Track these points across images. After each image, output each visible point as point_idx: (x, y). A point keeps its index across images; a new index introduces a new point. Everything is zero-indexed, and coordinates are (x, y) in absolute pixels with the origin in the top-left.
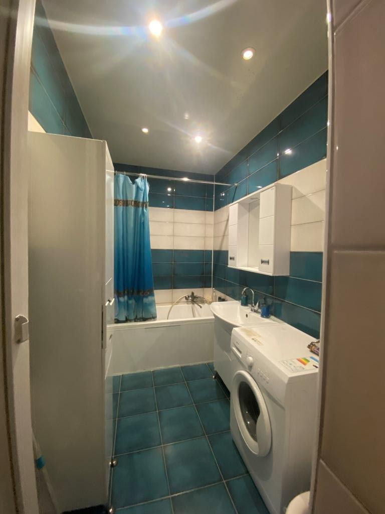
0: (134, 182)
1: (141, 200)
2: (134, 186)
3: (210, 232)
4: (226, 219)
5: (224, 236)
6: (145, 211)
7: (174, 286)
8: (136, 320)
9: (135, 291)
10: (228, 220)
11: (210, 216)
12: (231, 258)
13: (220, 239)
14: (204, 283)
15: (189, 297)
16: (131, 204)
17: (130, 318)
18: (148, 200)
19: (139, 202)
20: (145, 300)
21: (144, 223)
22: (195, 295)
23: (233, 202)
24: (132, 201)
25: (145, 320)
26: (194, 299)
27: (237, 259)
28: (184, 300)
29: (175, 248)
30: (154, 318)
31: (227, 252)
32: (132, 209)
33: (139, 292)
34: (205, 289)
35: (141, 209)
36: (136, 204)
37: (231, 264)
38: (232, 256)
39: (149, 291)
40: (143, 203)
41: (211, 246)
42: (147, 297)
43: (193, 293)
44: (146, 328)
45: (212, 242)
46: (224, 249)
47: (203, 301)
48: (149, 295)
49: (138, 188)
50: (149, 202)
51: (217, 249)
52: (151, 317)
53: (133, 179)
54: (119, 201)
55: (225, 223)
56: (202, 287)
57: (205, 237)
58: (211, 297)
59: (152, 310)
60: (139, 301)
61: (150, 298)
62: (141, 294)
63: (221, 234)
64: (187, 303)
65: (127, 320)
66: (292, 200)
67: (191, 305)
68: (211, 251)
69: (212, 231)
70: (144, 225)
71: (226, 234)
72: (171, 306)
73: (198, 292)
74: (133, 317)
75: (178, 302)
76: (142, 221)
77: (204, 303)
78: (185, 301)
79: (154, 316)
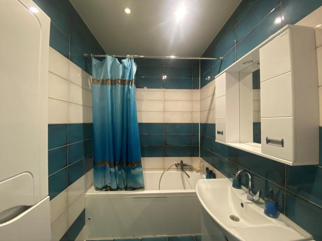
0: (121, 62)
1: (127, 78)
2: (121, 66)
3: (197, 107)
4: (212, 93)
5: (210, 110)
6: (130, 87)
7: (165, 154)
8: (126, 189)
9: (125, 162)
10: (214, 94)
11: (196, 93)
12: (218, 133)
13: (206, 113)
14: (192, 152)
15: (178, 164)
16: (118, 82)
17: (120, 187)
18: (134, 78)
19: (125, 80)
20: (133, 172)
21: (129, 99)
22: (184, 163)
23: (219, 73)
24: (119, 79)
25: (134, 189)
26: (182, 167)
27: (226, 133)
28: (174, 166)
29: (166, 122)
30: (142, 188)
31: (214, 125)
32: (119, 87)
33: (127, 163)
34: (193, 158)
35: (127, 86)
36: (123, 82)
37: (219, 139)
38: (220, 130)
39: (135, 163)
40: (129, 81)
41: (197, 119)
42: (134, 169)
43: (182, 162)
44: (134, 198)
45: (199, 116)
46: (210, 122)
47: (191, 169)
48: (137, 167)
49: (124, 68)
50: (135, 80)
51: (204, 122)
52: (139, 187)
53: (120, 60)
54: (107, 80)
55: (211, 98)
56: (190, 156)
57: (192, 112)
58: (199, 166)
59: (140, 181)
60: (128, 171)
61: (138, 170)
62: (129, 165)
63: (208, 109)
64: (177, 169)
65: (118, 189)
66: (316, 48)
67: (180, 172)
68: (198, 124)
69: (199, 106)
70: (129, 101)
71: (212, 108)
72: (162, 172)
73: (186, 160)
74: (123, 187)
75: (169, 169)
76: (128, 98)
77: (192, 170)
78: (176, 168)
79: (142, 187)
